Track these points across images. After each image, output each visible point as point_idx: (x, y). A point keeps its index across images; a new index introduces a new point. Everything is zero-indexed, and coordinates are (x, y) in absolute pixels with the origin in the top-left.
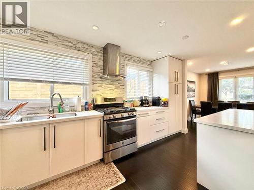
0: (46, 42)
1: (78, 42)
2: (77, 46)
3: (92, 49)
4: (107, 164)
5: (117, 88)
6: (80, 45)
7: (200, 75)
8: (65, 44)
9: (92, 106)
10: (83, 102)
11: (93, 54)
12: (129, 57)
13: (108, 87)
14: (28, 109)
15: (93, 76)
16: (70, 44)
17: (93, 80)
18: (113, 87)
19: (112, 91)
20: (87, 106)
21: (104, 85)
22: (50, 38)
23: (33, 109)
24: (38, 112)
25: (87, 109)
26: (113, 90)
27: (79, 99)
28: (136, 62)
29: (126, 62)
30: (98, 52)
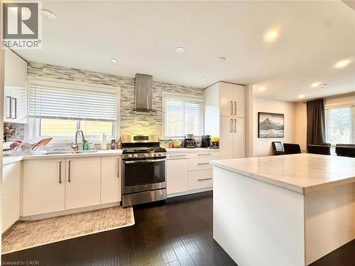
0: (73, 79)
1: (106, 75)
2: (105, 80)
3: (122, 82)
4: (125, 207)
5: (151, 124)
6: (107, 79)
7: (295, 104)
8: (92, 78)
9: (119, 144)
10: (109, 140)
11: (122, 87)
12: (169, 87)
13: (140, 124)
14: (55, 145)
15: (121, 111)
16: (97, 79)
17: (121, 116)
18: (148, 123)
19: (145, 128)
20: (113, 145)
21: (135, 121)
22: (77, 75)
23: (59, 145)
24: (64, 148)
25: (113, 148)
26: (147, 127)
27: (104, 136)
28: (179, 92)
29: (164, 93)
30: (128, 84)
